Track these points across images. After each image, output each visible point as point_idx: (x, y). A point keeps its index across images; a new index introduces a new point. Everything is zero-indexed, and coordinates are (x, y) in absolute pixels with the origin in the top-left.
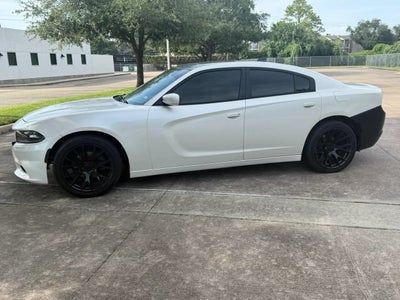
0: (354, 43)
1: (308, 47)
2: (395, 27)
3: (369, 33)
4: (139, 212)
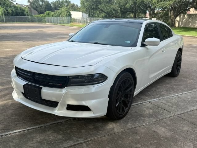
0: (32, 9)
1: (10, 10)
2: (52, 3)
3: (40, 5)
4: (171, 117)
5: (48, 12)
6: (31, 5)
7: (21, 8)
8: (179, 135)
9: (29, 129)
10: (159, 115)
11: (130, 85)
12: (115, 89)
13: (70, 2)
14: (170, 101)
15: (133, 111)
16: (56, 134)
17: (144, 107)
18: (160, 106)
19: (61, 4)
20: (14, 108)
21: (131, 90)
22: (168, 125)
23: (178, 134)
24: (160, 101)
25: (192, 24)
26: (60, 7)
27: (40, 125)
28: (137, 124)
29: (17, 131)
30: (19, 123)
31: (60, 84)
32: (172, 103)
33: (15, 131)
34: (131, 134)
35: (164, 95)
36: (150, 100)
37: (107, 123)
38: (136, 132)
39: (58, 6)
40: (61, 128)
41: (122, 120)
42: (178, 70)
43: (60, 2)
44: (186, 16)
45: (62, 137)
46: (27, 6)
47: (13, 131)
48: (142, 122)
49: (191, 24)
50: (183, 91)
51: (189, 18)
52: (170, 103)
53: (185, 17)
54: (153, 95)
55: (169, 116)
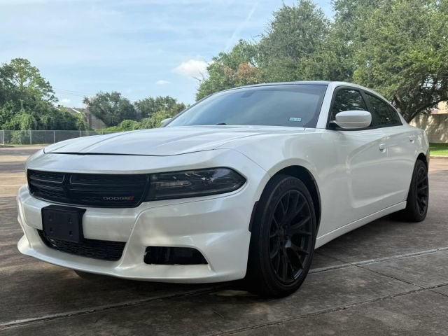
0: (93, 118)
1: (44, 119)
2: (136, 103)
3: (110, 108)
4: (414, 291)
5: (126, 122)
6: (90, 109)
7: (67, 115)
8: (438, 327)
9: (48, 318)
10: (382, 289)
11: (305, 212)
12: (265, 210)
13: (174, 101)
14: (409, 264)
15: (316, 283)
16: (115, 326)
17: (344, 274)
18: (384, 273)
19: (155, 104)
20: (19, 281)
21: (307, 224)
22: (408, 308)
23: (434, 324)
24: (384, 264)
25: (445, 136)
26: (152, 112)
27: (78, 309)
28: (327, 307)
29: (18, 321)
30: (26, 306)
31: (129, 198)
32: (414, 266)
33: (13, 322)
34: (312, 326)
35: (393, 252)
36: (359, 261)
37: (250, 304)
38: (325, 321)
39: (148, 109)
40: (132, 314)
41: (288, 299)
42: (423, 206)
43: (152, 101)
44: (430, 119)
45: (132, 332)
46: (82, 110)
47: (9, 321)
48: (339, 302)
49: (443, 136)
50: (439, 244)
51: (439, 124)
52: (409, 266)
53: (427, 120)
54: (365, 254)
55: (407, 290)
